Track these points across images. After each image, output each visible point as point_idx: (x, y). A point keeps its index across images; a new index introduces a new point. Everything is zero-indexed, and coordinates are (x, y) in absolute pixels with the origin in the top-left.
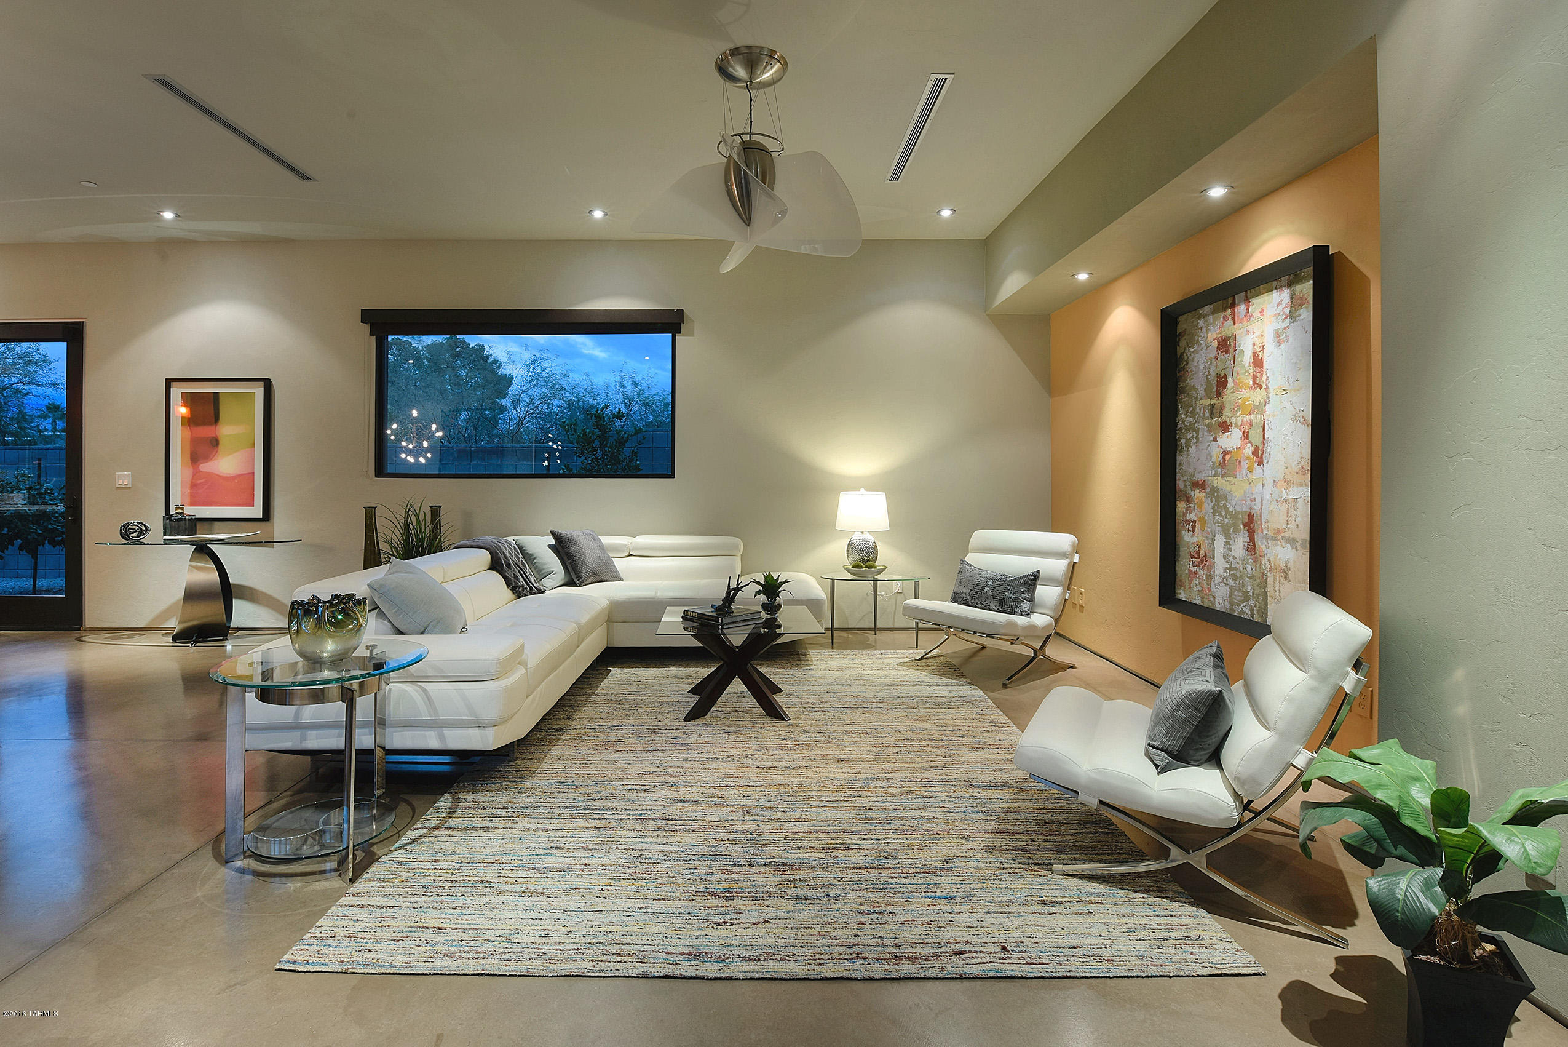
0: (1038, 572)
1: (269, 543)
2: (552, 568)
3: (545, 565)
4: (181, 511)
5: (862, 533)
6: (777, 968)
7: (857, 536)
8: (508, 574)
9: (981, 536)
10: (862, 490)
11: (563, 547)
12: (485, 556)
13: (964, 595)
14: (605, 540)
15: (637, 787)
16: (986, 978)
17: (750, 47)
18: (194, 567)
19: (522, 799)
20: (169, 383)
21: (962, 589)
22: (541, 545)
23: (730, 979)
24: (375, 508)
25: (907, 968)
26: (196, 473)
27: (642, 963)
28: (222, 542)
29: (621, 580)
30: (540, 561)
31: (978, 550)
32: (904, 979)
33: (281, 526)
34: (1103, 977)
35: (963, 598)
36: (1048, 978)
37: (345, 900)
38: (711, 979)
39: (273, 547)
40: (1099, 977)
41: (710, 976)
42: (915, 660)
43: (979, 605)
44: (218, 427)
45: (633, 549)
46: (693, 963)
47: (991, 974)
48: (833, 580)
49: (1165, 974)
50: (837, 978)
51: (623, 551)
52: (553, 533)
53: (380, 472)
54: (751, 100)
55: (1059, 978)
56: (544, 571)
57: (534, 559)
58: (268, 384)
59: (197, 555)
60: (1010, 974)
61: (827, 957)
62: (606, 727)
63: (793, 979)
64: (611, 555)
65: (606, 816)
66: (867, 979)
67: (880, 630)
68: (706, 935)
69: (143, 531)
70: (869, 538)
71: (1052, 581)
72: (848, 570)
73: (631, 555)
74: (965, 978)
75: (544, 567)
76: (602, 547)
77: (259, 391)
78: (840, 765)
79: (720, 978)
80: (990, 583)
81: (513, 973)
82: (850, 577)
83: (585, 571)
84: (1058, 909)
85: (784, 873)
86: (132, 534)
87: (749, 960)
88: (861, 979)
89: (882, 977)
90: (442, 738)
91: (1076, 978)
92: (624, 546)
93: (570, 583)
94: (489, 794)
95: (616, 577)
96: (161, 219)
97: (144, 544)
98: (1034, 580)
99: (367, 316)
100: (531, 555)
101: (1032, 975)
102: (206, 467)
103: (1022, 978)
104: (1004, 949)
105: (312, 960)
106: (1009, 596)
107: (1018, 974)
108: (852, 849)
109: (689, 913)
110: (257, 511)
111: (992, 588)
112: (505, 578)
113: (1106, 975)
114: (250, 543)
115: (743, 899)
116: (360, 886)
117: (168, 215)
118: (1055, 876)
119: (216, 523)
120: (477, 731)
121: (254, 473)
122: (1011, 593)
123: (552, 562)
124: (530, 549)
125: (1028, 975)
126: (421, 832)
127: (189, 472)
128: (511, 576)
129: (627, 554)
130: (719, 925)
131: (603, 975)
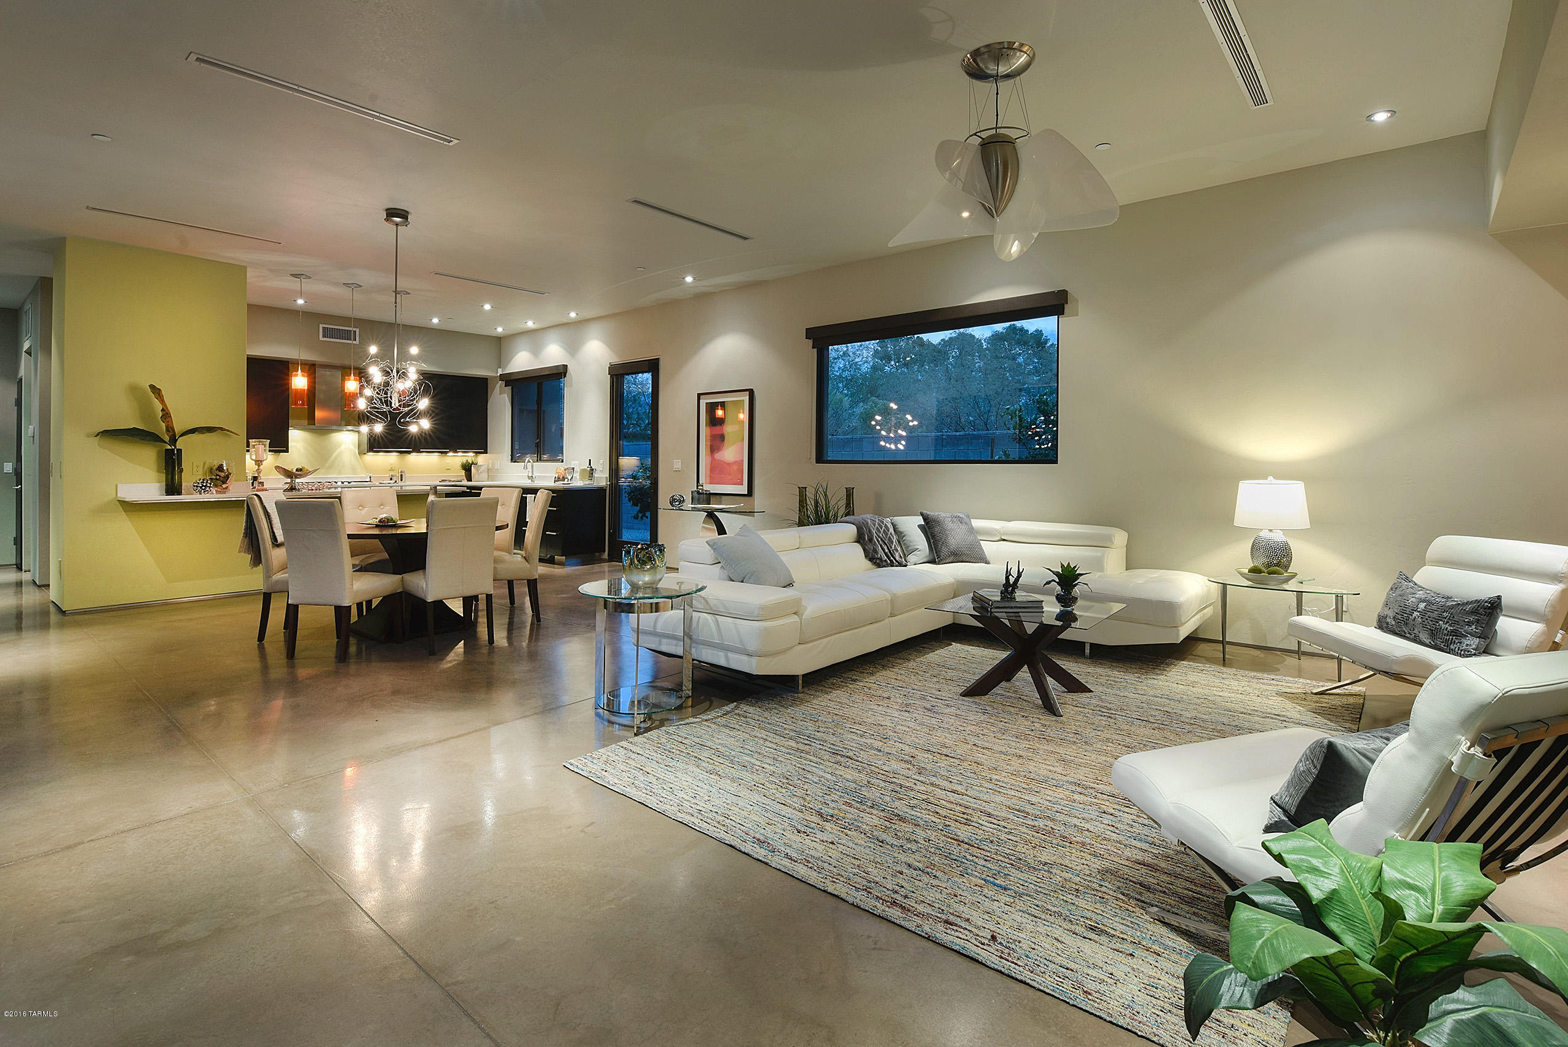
0: (1499, 597)
1: (751, 513)
2: (917, 545)
3: (912, 542)
4: (701, 488)
5: (1271, 531)
6: (801, 871)
7: (1265, 534)
8: (870, 547)
9: (1446, 544)
10: (1271, 478)
11: (930, 528)
12: (852, 530)
13: (1389, 620)
14: (976, 523)
15: (858, 732)
16: (949, 948)
17: (988, 46)
18: (704, 527)
19: (775, 719)
20: (699, 395)
21: (1387, 612)
22: (911, 525)
23: (766, 864)
24: (806, 488)
25: (894, 913)
26: (713, 459)
27: (726, 832)
28: (721, 511)
29: (987, 562)
30: (908, 539)
31: (1433, 562)
32: (883, 918)
33: (759, 501)
34: (1062, 1000)
35: (1388, 624)
36: (1006, 975)
37: (624, 743)
38: (755, 859)
39: (754, 516)
40: (1058, 998)
41: (756, 856)
42: (1312, 693)
43: (1408, 635)
44: (724, 426)
45: (1007, 534)
46: (755, 845)
47: (956, 948)
48: (1225, 585)
49: (1134, 1030)
50: (834, 895)
51: (995, 535)
52: (922, 514)
53: (820, 459)
54: (997, 94)
55: (1016, 979)
56: (910, 548)
57: (904, 536)
58: (751, 393)
59: (708, 519)
60: (972, 954)
61: (845, 881)
62: (891, 686)
63: (805, 882)
64: (980, 538)
65: (813, 744)
66: (855, 906)
67: (1305, 654)
68: (783, 834)
69: (682, 501)
70: (1278, 537)
71: (1524, 612)
72: (1242, 574)
73: (1004, 540)
74: (931, 940)
75: (912, 544)
76: (972, 531)
77: (746, 398)
78: (1056, 764)
79: (761, 861)
80: (1422, 606)
81: (656, 809)
82: (1249, 583)
83: (944, 551)
84: (1104, 939)
85: (889, 820)
86: (676, 502)
87: (791, 859)
88: (851, 904)
89: (867, 909)
90: (727, 658)
91: (1034, 988)
92: (996, 530)
93: (932, 561)
94: (758, 709)
95: (982, 559)
96: (685, 283)
97: (683, 510)
98: (1489, 608)
99: (811, 333)
100: (902, 533)
101: (993, 965)
102: (718, 456)
103: (981, 963)
104: (994, 938)
105: (580, 766)
106: (1444, 626)
107: (980, 959)
108: (969, 825)
109: (789, 818)
110: (744, 490)
111: (1423, 614)
112: (864, 550)
113: (1066, 999)
114: (740, 512)
115: (837, 825)
116: (639, 739)
117: (689, 279)
118: (1147, 917)
119: (723, 497)
120: (745, 658)
121: (743, 460)
122: (1447, 622)
123: (920, 541)
124: (901, 528)
125: (989, 963)
126: (697, 720)
127: (709, 459)
128: (870, 549)
129: (998, 538)
130: (799, 832)
131: (698, 829)
